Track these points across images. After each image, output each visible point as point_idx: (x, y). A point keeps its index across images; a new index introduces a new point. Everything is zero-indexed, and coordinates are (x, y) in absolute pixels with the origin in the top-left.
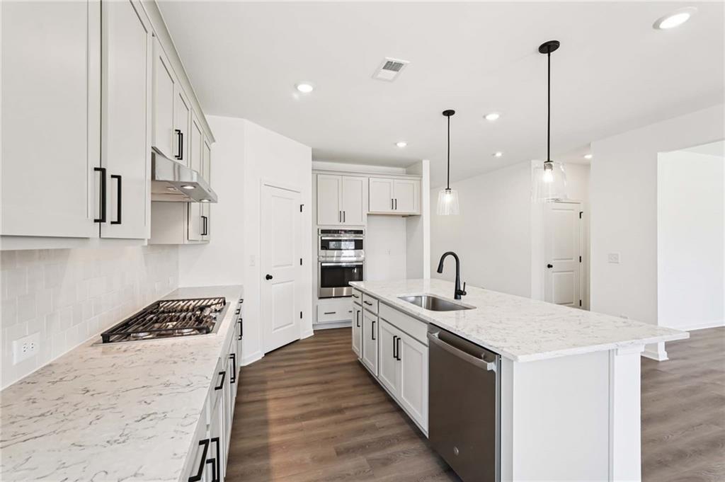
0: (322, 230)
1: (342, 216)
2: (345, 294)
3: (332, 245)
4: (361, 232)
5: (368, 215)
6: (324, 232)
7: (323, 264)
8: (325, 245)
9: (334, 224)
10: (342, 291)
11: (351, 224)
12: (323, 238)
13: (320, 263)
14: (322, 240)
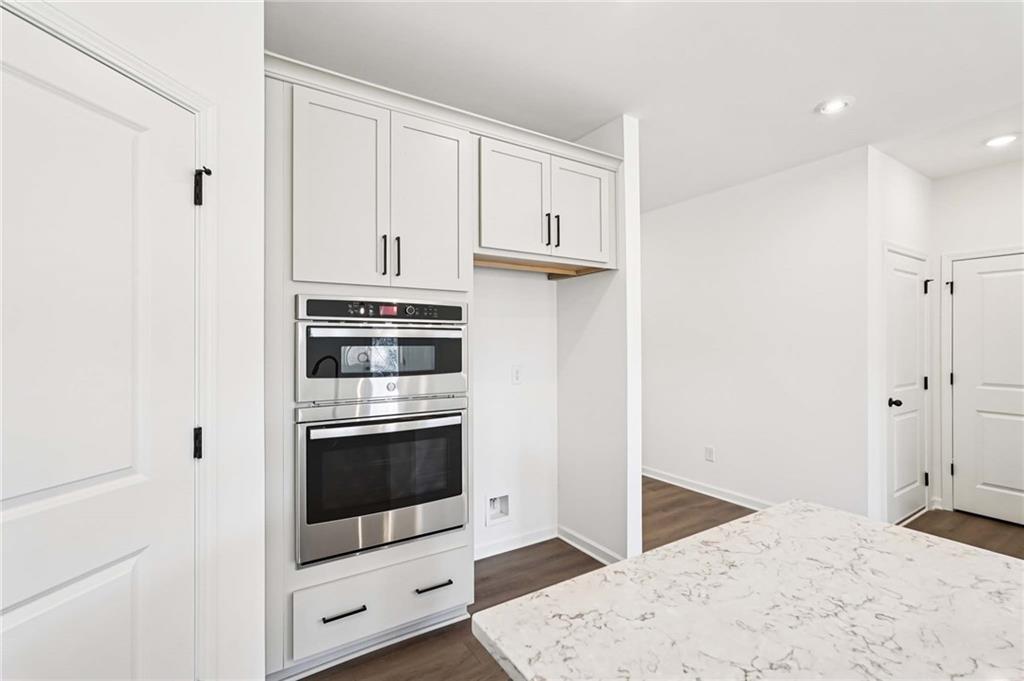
0: (310, 303)
1: (390, 253)
2: (390, 540)
3: (350, 356)
4: (454, 313)
5: (477, 258)
6: (317, 307)
7: (315, 434)
8: (324, 360)
9: (359, 280)
10: (380, 528)
11: (419, 283)
12: (315, 333)
13: (302, 430)
14: (310, 340)
